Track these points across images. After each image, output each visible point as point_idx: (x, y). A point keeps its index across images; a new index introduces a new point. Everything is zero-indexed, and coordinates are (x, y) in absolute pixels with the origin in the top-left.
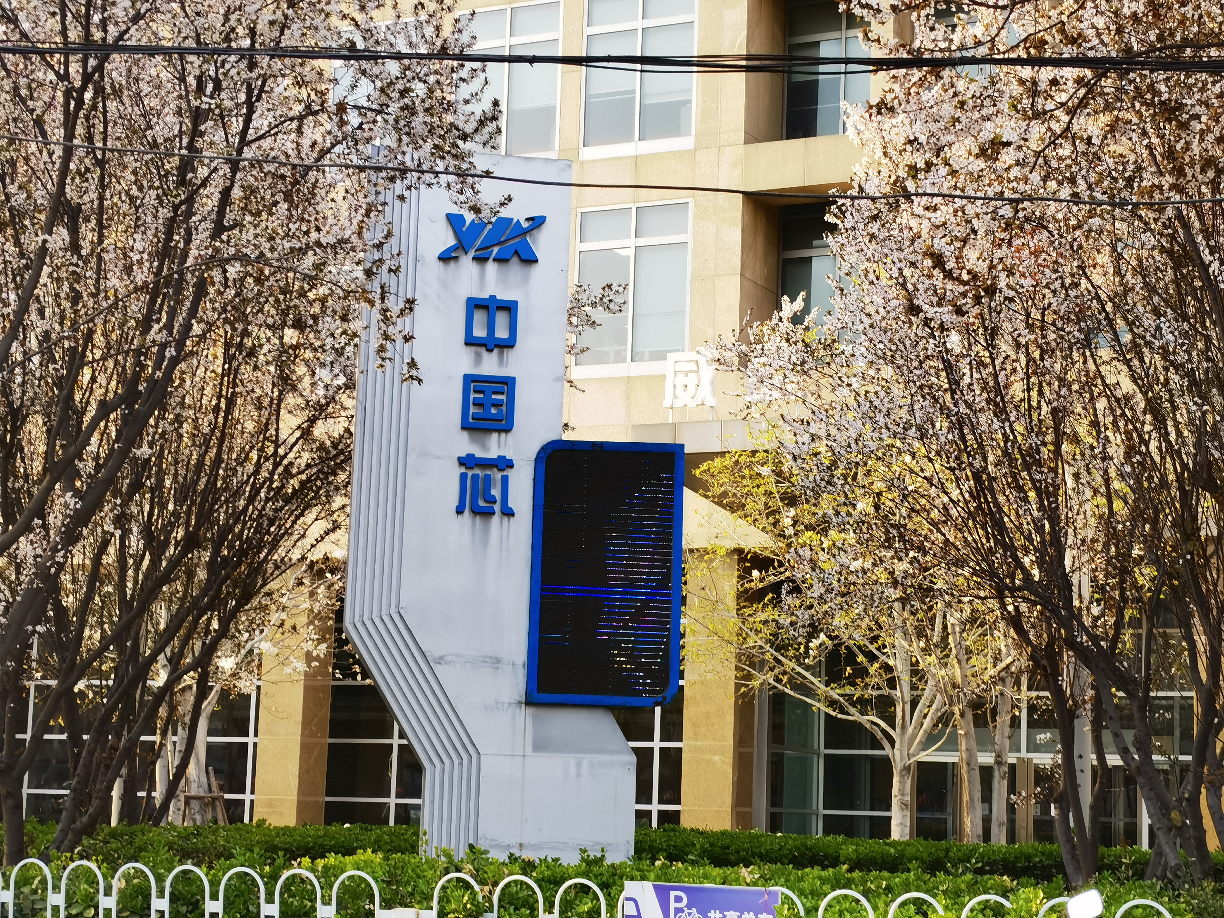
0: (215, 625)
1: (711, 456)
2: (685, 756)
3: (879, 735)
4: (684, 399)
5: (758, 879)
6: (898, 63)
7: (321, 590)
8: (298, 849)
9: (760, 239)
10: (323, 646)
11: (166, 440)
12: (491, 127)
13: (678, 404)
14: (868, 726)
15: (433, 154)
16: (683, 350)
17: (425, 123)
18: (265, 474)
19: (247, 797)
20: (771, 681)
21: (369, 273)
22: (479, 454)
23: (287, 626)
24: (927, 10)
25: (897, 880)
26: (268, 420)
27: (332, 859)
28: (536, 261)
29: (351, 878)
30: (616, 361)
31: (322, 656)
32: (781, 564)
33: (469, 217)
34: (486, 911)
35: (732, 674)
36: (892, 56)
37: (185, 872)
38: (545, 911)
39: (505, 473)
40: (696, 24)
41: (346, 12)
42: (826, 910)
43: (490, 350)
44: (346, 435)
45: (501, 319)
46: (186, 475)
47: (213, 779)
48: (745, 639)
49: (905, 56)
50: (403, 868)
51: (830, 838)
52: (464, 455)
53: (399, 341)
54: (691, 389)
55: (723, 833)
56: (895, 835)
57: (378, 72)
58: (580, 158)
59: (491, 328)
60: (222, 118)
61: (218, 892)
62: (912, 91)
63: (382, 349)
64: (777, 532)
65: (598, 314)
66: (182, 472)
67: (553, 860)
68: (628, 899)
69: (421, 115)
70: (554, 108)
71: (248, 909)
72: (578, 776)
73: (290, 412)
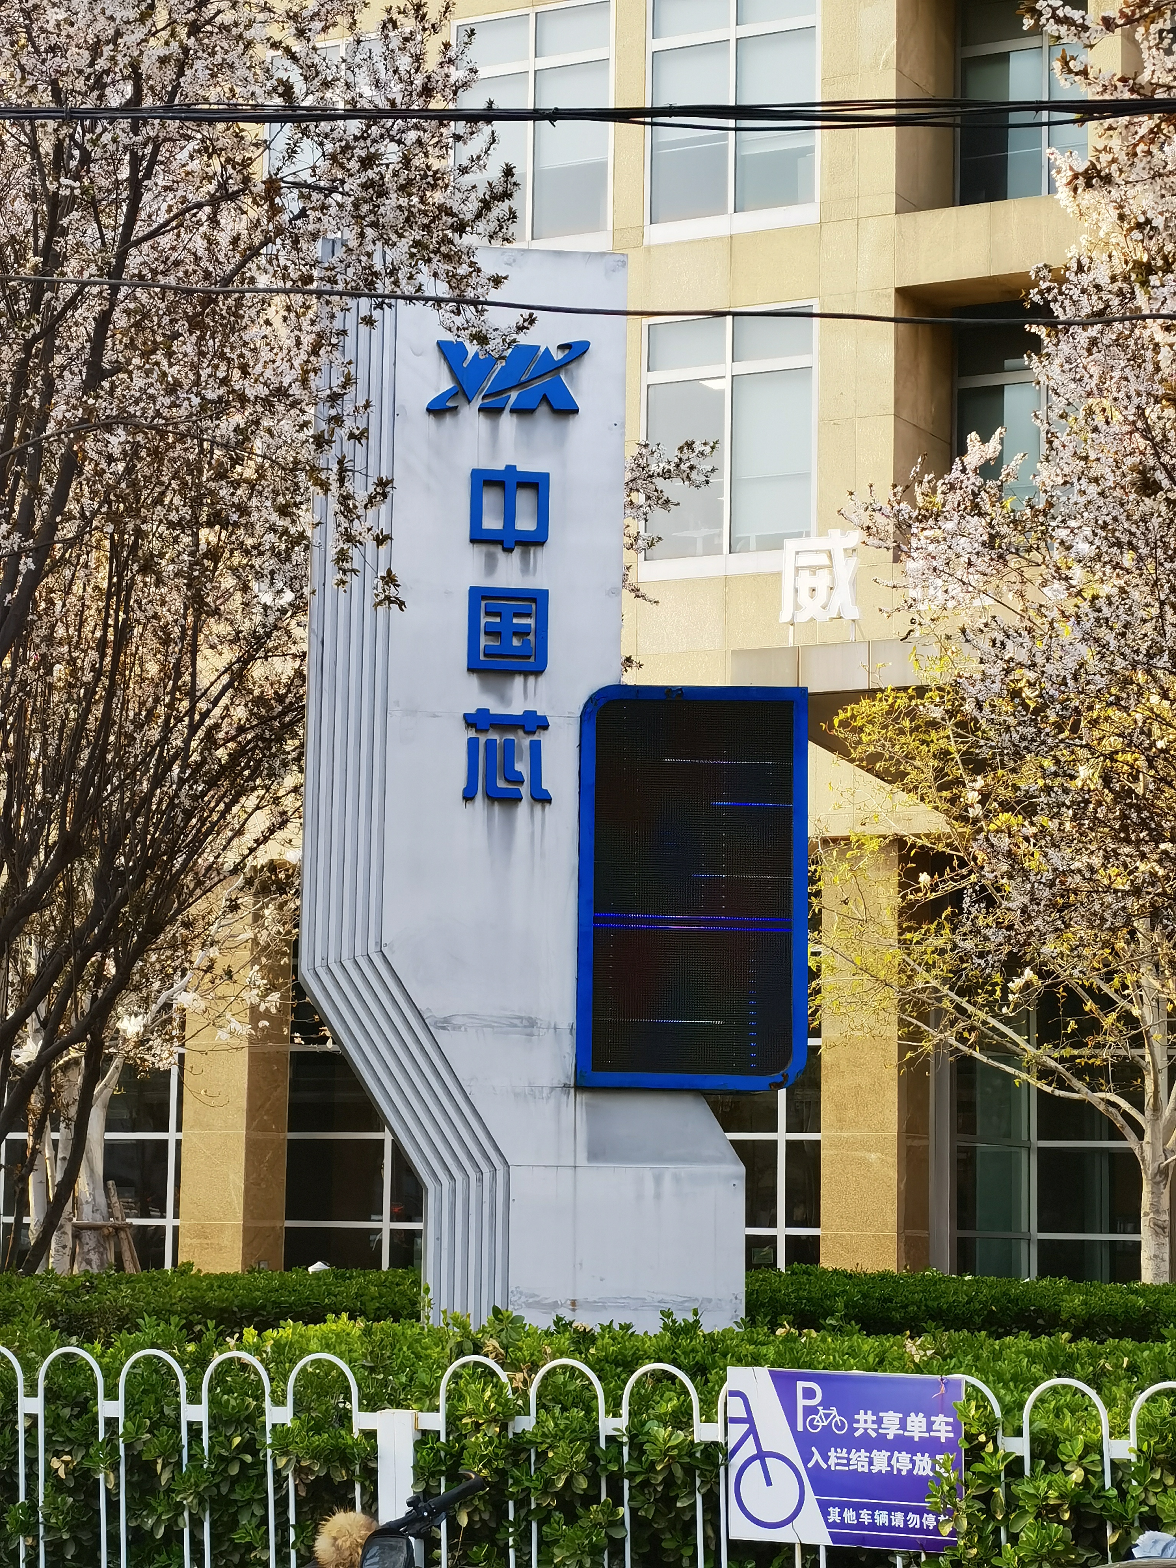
0: (111, 968)
1: (854, 696)
2: (825, 1153)
3: (1120, 1122)
4: (811, 609)
5: (931, 1358)
6: (1117, 108)
7: (269, 912)
8: (241, 1308)
9: (924, 362)
10: (275, 996)
11: (28, 694)
12: (500, 209)
13: (802, 617)
14: (1101, 1107)
15: (412, 255)
16: (808, 534)
17: (400, 207)
18: (177, 741)
19: (168, 1222)
20: (952, 1041)
21: (320, 441)
22: (496, 708)
23: (218, 970)
24: (1160, 25)
25: (1146, 1353)
26: (179, 660)
27: (288, 1330)
28: (576, 411)
29: (317, 1363)
30: (707, 553)
31: (274, 1010)
32: (963, 864)
33: (472, 348)
34: (519, 1414)
35: (893, 1031)
36: (1107, 97)
37: (67, 1355)
38: (607, 1413)
39: (535, 738)
40: (819, 30)
41: (277, 38)
42: (1035, 1407)
43: (508, 550)
44: (297, 682)
45: (525, 502)
46: (59, 746)
47: (115, 1199)
48: (910, 977)
49: (1127, 95)
50: (393, 1346)
51: (1044, 1282)
52: (473, 711)
53: (371, 544)
54: (822, 592)
55: (884, 1277)
56: (1147, 1276)
57: (328, 130)
58: (646, 242)
59: (509, 515)
60: (93, 207)
61: (117, 1385)
62: (1139, 149)
63: (342, 556)
64: (955, 811)
65: (672, 488)
66: (53, 742)
67: (622, 1327)
68: (733, 1394)
69: (394, 196)
70: (604, 165)
71: (162, 1412)
72: (658, 1196)
73: (212, 647)
